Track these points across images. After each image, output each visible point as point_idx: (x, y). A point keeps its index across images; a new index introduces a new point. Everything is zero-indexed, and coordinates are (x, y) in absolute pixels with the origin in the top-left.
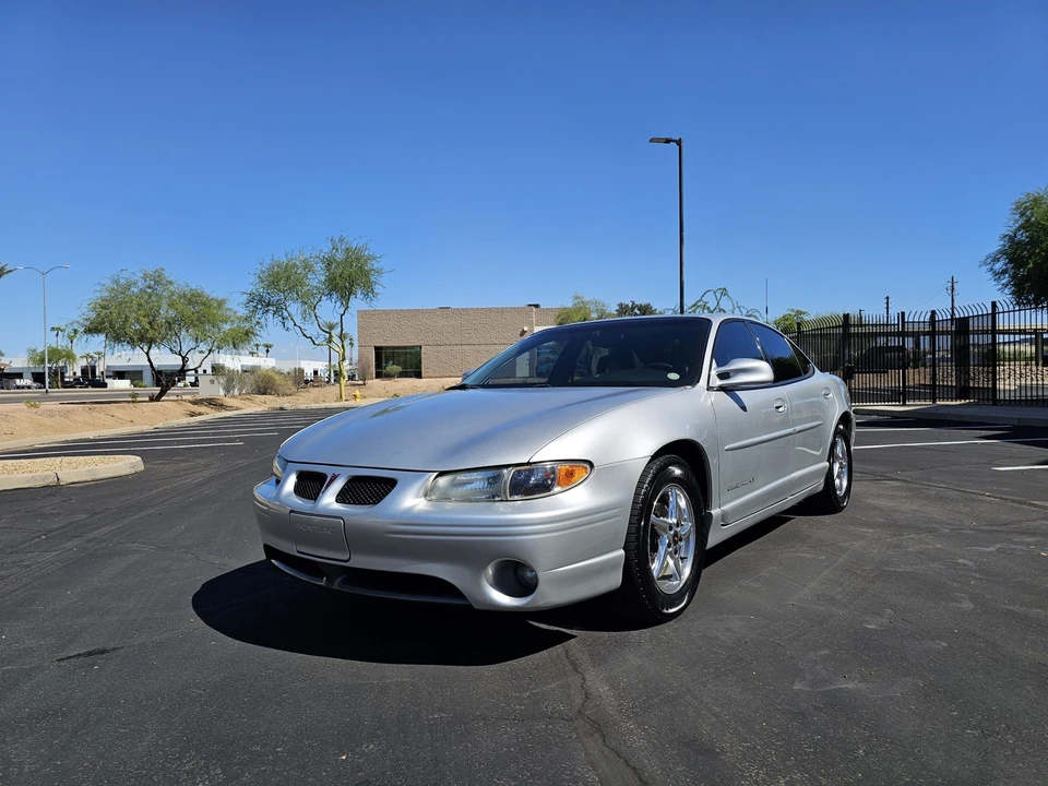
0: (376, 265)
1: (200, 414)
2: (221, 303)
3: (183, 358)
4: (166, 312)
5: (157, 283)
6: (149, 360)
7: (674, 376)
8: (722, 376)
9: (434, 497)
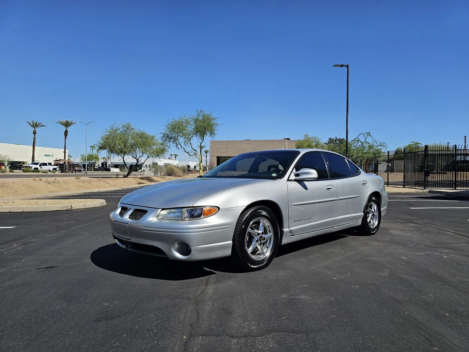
0: (215, 122)
1: (143, 183)
2: (153, 138)
3: (137, 160)
4: (131, 141)
5: (127, 129)
6: (124, 160)
7: (274, 175)
8: (297, 175)
9: (160, 217)
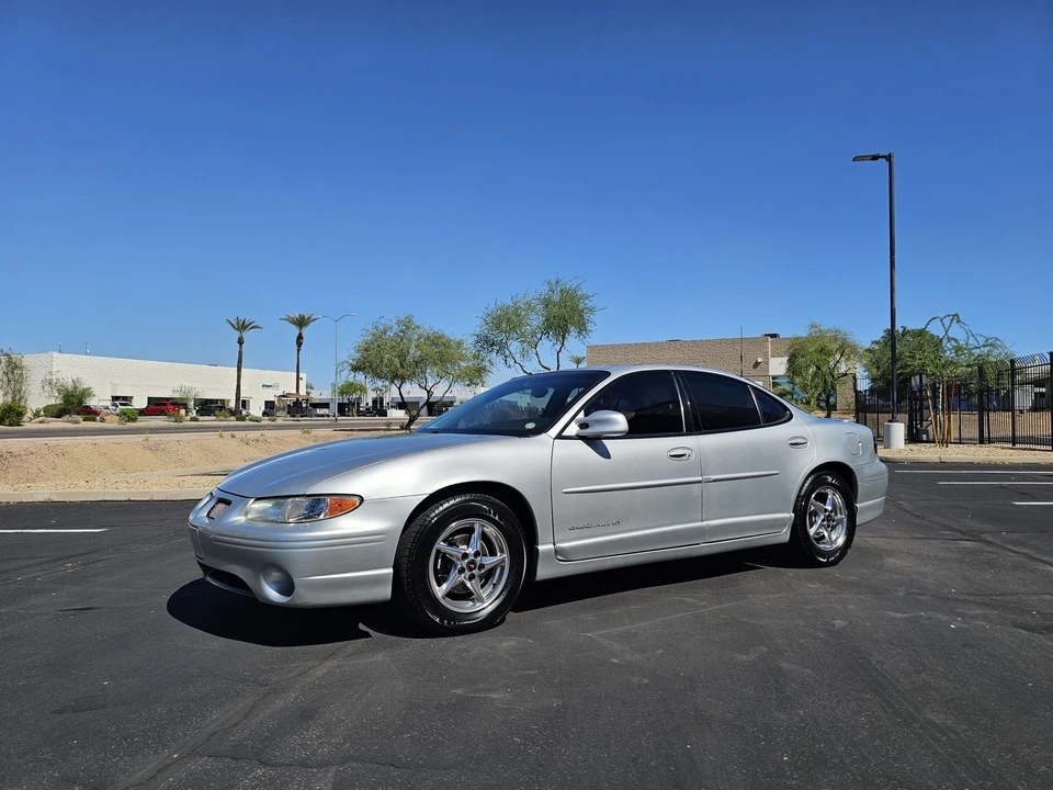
0: (589, 304)
2: (459, 344)
3: (428, 392)
4: (414, 353)
5: (407, 328)
6: (401, 394)
7: (530, 426)
8: (584, 426)
9: (249, 516)
